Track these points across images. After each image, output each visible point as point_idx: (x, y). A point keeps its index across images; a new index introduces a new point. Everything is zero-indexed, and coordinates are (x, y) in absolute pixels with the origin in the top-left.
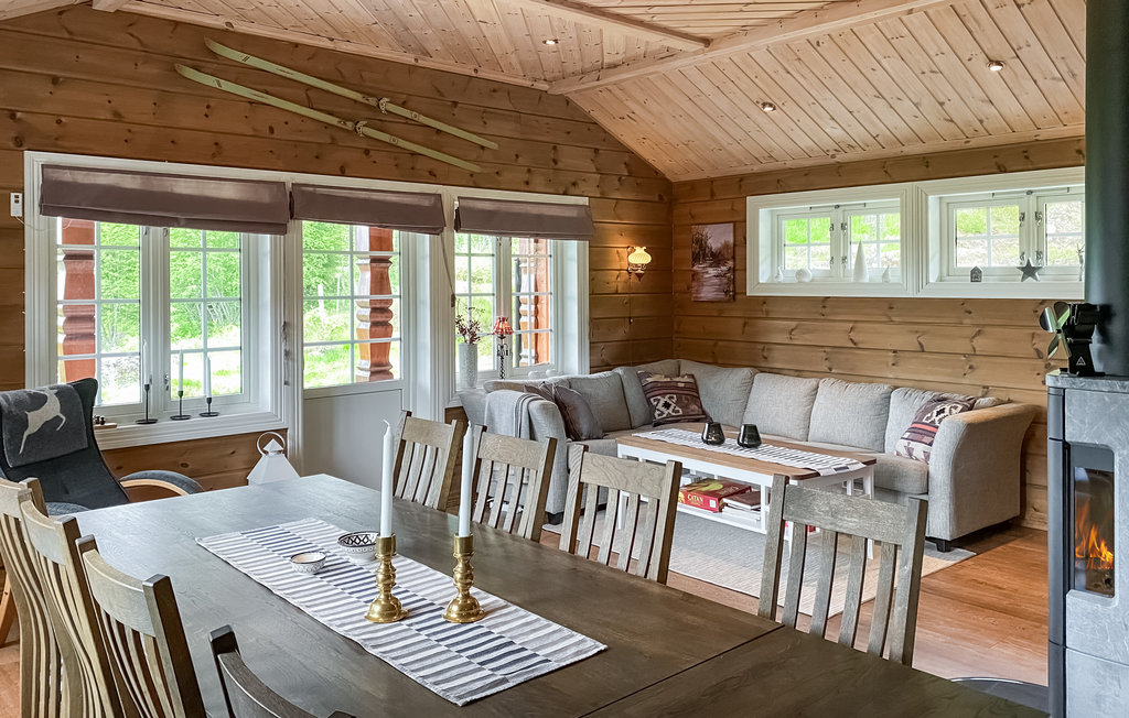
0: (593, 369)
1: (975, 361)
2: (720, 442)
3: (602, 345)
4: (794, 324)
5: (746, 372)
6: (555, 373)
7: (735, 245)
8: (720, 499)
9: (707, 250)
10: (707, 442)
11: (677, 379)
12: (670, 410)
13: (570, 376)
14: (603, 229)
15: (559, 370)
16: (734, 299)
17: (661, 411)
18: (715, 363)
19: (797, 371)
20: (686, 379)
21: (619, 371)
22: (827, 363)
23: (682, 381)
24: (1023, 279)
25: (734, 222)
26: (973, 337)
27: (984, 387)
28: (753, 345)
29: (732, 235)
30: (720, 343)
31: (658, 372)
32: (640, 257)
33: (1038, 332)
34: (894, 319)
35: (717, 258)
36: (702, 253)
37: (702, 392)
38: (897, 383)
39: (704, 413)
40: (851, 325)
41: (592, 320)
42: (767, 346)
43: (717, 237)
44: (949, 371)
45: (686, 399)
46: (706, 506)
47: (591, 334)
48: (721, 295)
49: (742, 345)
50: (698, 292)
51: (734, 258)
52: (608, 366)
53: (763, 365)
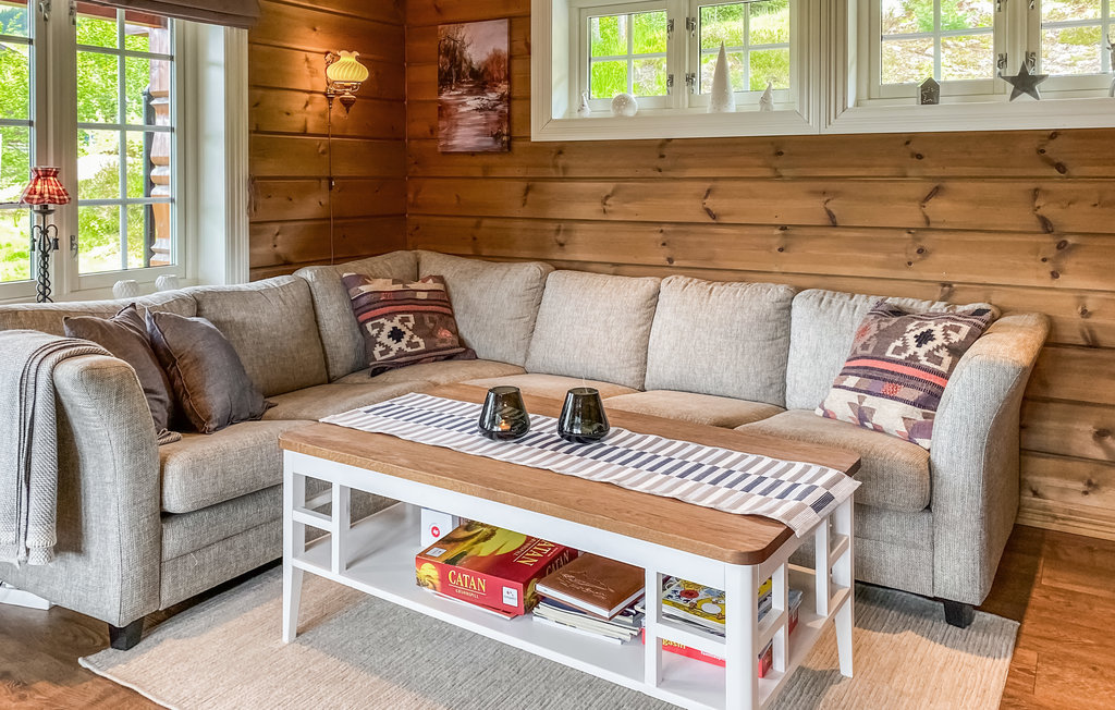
0: (258, 271)
1: (929, 240)
2: (518, 430)
3: (277, 227)
4: (609, 187)
5: (531, 270)
6: (174, 282)
7: (511, 57)
8: (526, 585)
9: (464, 65)
10: (490, 435)
11: (414, 286)
12: (403, 344)
13: (207, 288)
14: (279, 14)
15: (189, 276)
16: (509, 147)
17: (385, 347)
18: (477, 255)
19: (614, 264)
20: (431, 285)
21: (307, 273)
22: (666, 251)
23: (423, 288)
24: (1014, 96)
25: (510, 19)
26: (927, 199)
27: (944, 285)
28: (540, 225)
29: (506, 38)
30: (487, 222)
31: (381, 276)
32: (348, 70)
33: (1046, 185)
34: (784, 172)
35: (480, 80)
36: (454, 71)
37: (458, 307)
38: (801, 281)
39: (462, 343)
40: (708, 185)
41: (253, 180)
42: (563, 226)
43: (481, 43)
44: (880, 257)
45: (432, 320)
46: (492, 602)
47: (253, 207)
48: (488, 143)
49: (520, 224)
50: (448, 137)
51: (509, 78)
52: (284, 265)
53: (556, 256)
